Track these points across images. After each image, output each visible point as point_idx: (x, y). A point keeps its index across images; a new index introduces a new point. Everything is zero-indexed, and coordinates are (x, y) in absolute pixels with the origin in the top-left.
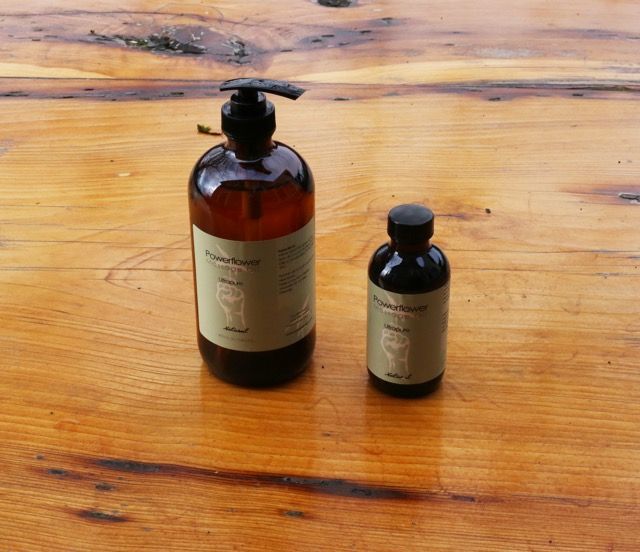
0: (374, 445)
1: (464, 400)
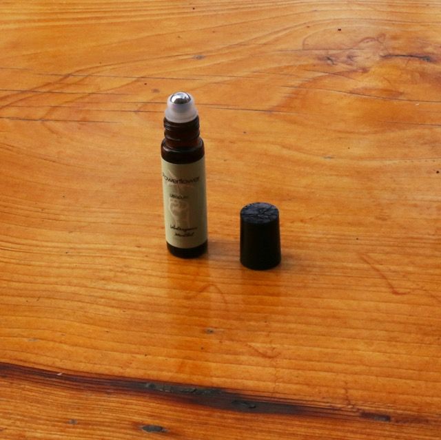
0: (269, 345)
1: (396, 293)
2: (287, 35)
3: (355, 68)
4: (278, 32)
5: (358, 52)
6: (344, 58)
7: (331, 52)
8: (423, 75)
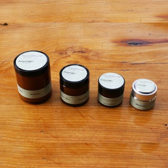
0: (58, 161)
2: (51, 48)
3: (67, 56)
4: (50, 47)
5: (68, 52)
6: (65, 53)
7: (62, 52)
8: (82, 56)
